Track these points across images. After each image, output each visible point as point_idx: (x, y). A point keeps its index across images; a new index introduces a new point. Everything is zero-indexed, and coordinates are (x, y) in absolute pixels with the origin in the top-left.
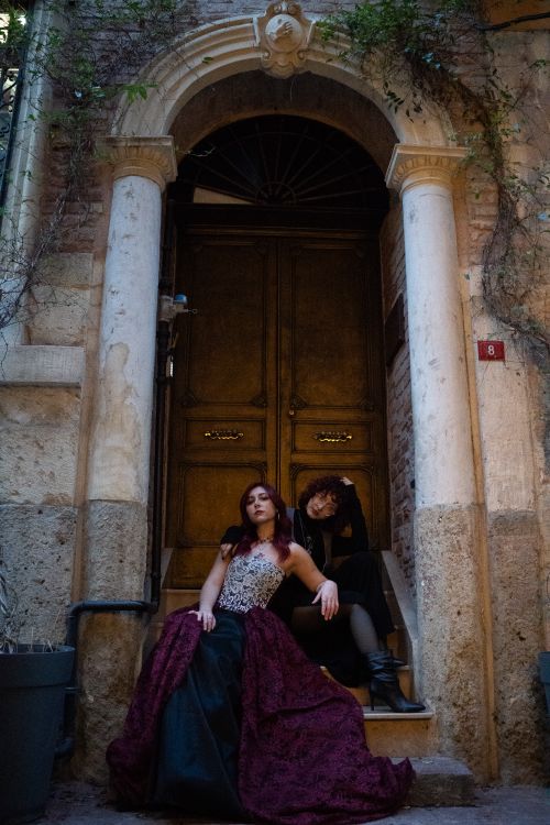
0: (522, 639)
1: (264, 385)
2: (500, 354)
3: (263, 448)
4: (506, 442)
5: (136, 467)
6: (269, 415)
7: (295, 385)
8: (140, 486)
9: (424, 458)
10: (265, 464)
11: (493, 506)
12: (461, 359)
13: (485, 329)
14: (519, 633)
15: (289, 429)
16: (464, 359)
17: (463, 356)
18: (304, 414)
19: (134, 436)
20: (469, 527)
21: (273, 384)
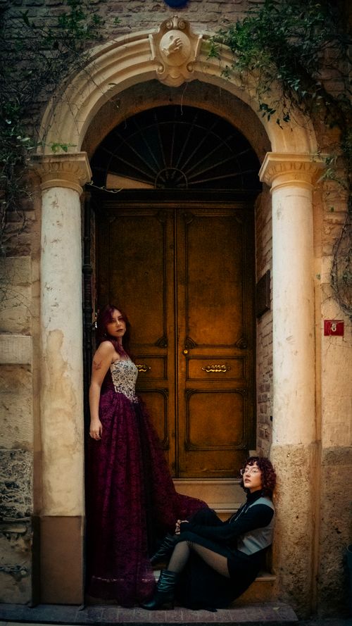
0: (339, 533)
1: (165, 329)
2: (340, 331)
3: (166, 378)
4: (340, 399)
5: (74, 421)
6: (169, 353)
7: (188, 330)
8: (78, 434)
9: (280, 409)
10: (167, 390)
11: (327, 444)
12: (311, 335)
13: (331, 311)
14: (337, 529)
15: (183, 363)
16: (314, 335)
17: (313, 333)
18: (195, 352)
19: (71, 400)
20: (308, 461)
21: (172, 328)
